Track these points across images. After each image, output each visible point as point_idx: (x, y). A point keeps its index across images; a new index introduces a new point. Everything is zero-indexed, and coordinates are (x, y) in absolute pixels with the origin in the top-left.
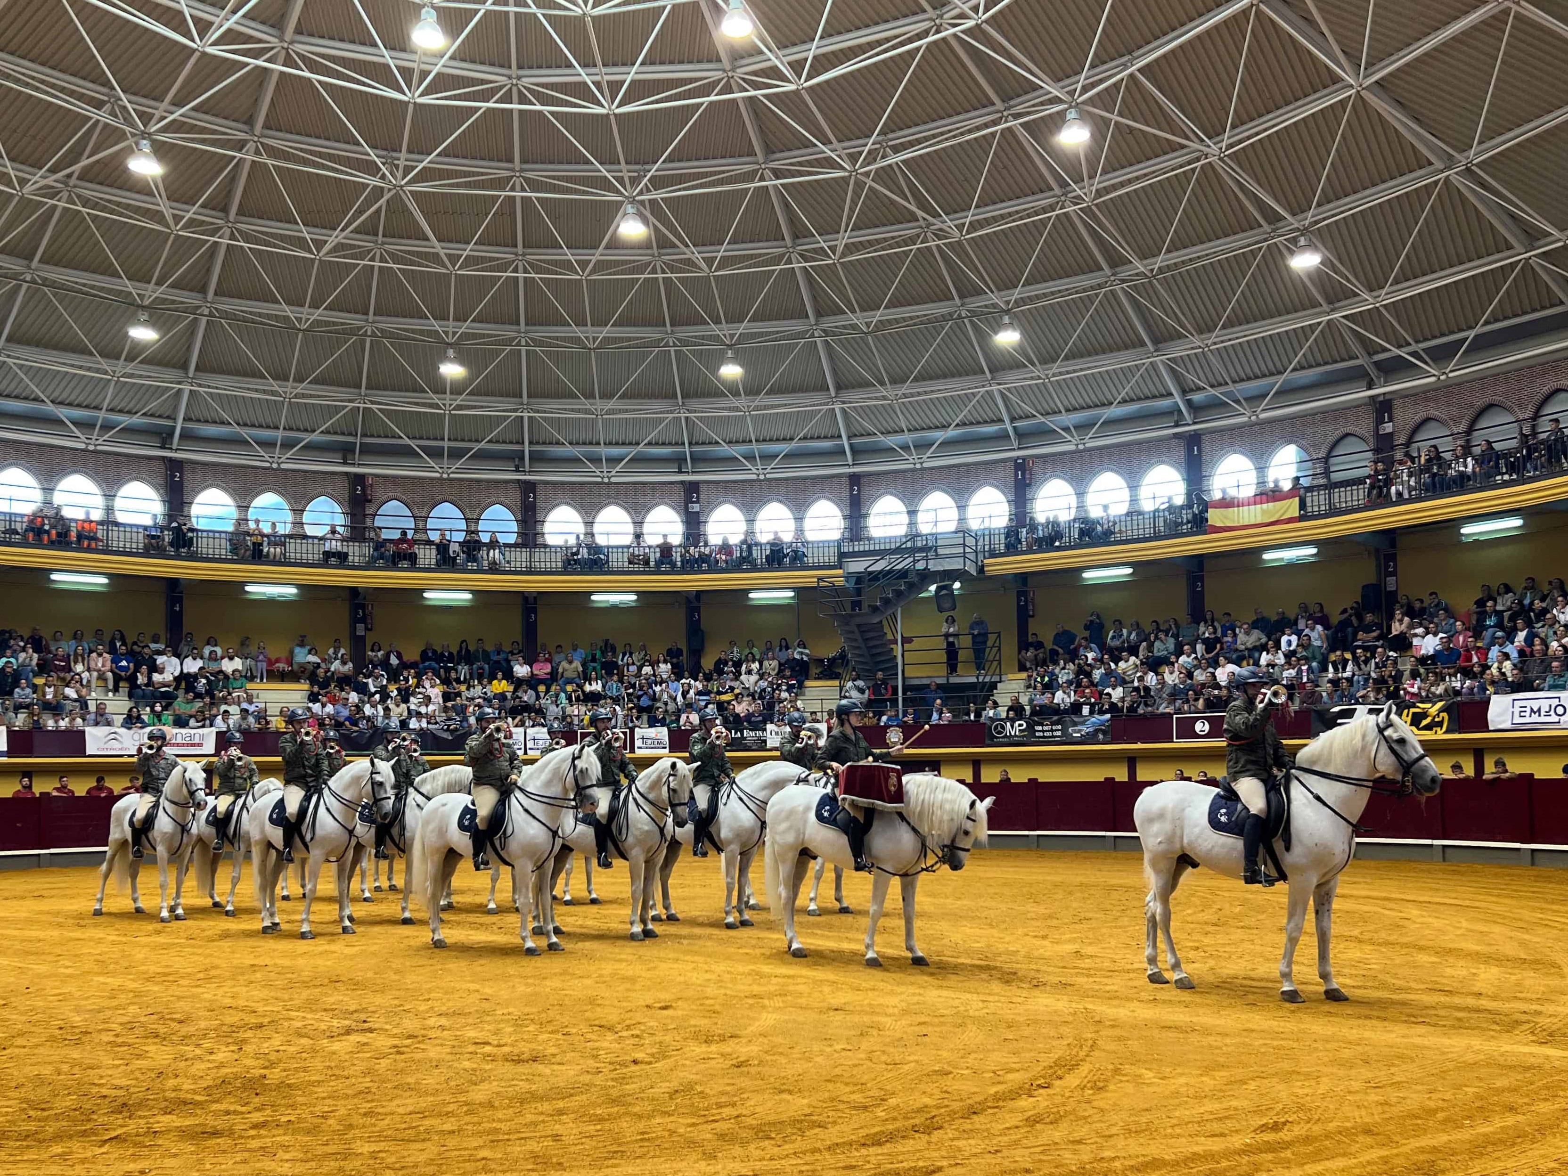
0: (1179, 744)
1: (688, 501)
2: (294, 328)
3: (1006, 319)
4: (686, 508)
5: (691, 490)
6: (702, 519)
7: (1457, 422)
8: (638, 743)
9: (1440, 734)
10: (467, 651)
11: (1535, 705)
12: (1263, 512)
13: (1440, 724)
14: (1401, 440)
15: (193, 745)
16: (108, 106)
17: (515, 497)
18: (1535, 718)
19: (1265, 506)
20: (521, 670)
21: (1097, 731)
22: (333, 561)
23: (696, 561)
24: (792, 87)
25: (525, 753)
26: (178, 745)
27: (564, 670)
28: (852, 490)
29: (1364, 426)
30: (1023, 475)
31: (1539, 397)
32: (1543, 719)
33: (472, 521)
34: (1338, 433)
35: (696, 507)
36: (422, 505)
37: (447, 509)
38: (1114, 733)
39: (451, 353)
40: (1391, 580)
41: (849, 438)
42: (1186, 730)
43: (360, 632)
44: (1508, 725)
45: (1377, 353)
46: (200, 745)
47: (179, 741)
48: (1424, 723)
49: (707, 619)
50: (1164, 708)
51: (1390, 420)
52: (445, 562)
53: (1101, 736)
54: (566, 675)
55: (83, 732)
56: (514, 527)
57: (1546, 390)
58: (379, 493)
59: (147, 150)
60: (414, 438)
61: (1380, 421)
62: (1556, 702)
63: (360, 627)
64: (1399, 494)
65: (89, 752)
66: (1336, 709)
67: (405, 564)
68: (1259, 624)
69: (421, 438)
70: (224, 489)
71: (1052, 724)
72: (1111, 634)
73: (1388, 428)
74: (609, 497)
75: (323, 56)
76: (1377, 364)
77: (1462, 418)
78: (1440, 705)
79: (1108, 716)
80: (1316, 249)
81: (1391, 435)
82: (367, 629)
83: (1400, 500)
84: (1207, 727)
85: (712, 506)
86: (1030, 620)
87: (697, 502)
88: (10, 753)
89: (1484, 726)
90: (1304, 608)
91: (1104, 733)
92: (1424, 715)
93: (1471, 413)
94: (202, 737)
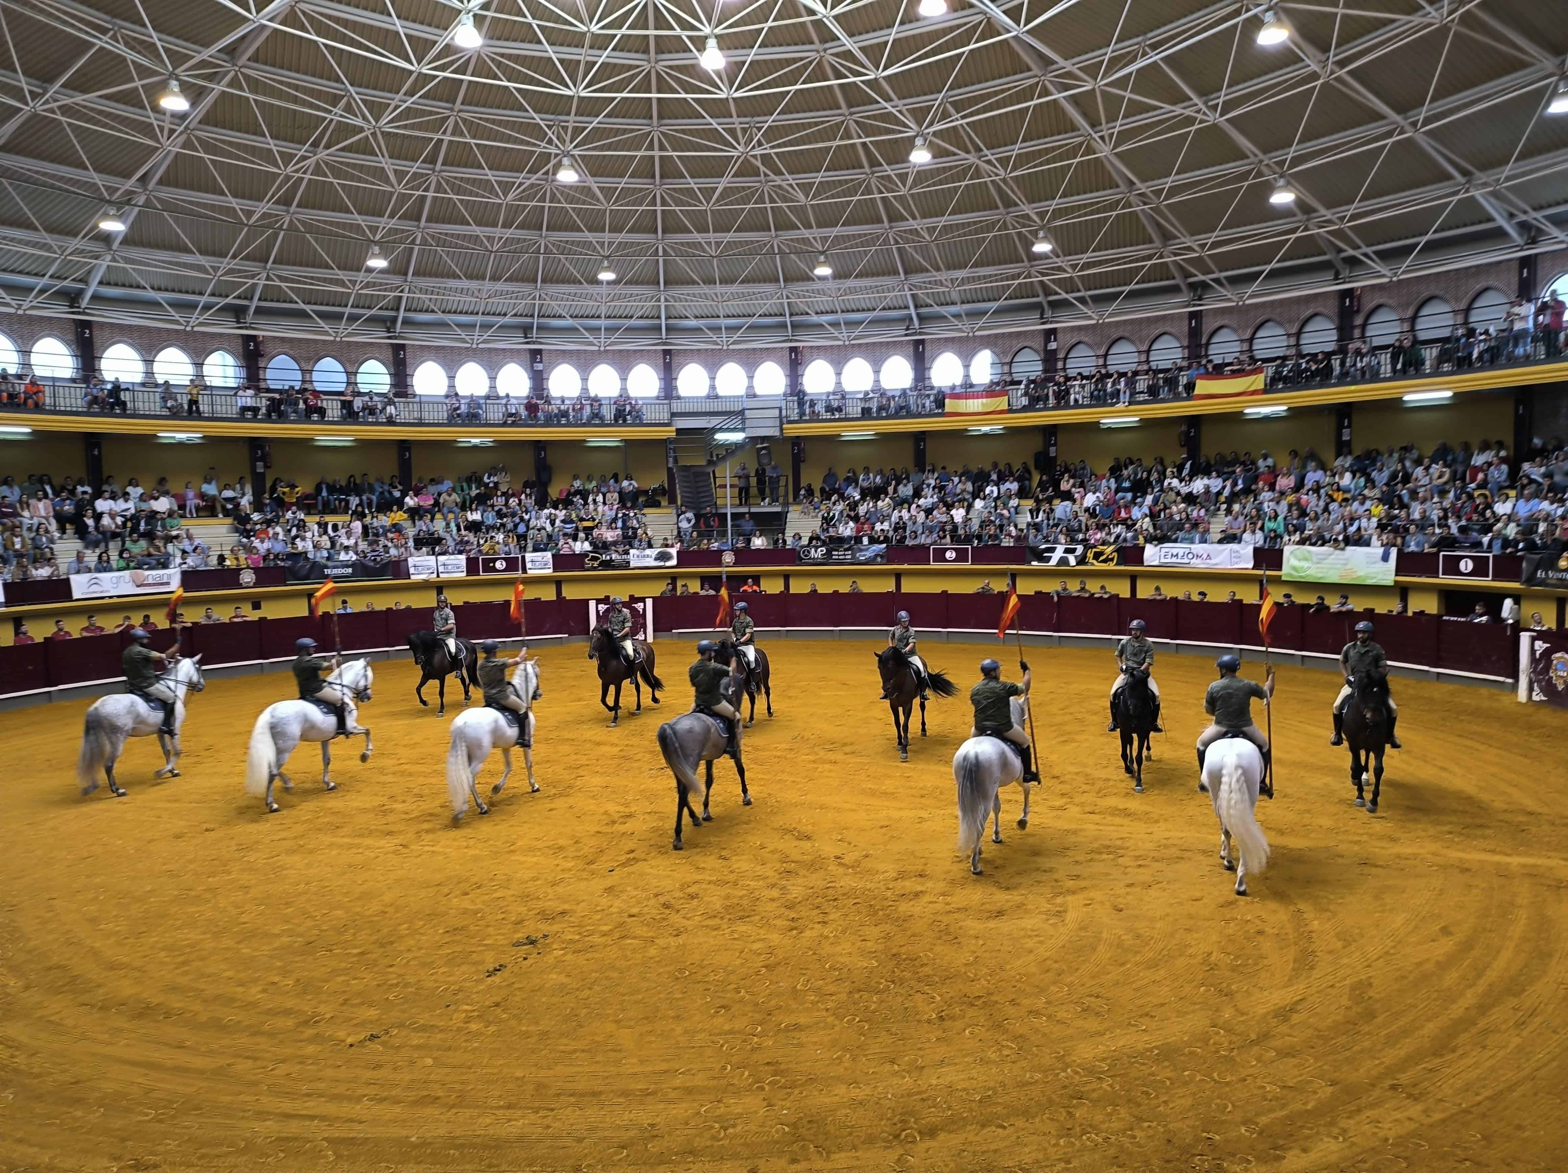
0: (934, 566)
1: (533, 361)
2: (242, 223)
3: (822, 258)
4: (532, 367)
5: (535, 355)
6: (545, 376)
7: (1099, 348)
8: (529, 565)
9: (1111, 566)
10: (355, 483)
11: (1175, 552)
12: (983, 404)
13: (1112, 560)
14: (1061, 355)
15: (162, 584)
16: (111, 33)
17: (389, 354)
18: (1174, 560)
19: (984, 400)
20: (410, 501)
21: (877, 556)
22: (249, 415)
23: (556, 415)
24: (723, 96)
25: (438, 576)
26: (149, 585)
27: (445, 501)
28: (665, 359)
29: (1038, 343)
30: (796, 355)
31: (1152, 337)
32: (1179, 561)
33: (351, 374)
34: (1020, 346)
35: (539, 367)
36: (308, 359)
37: (328, 363)
38: (889, 556)
39: (376, 249)
40: (1052, 449)
41: (666, 319)
42: (940, 556)
43: (260, 470)
44: (1156, 563)
45: (1050, 294)
46: (168, 583)
47: (150, 581)
48: (1101, 558)
49: (552, 458)
50: (923, 540)
51: (1055, 340)
52: (350, 417)
53: (879, 559)
54: (447, 505)
55: (68, 580)
56: (387, 379)
57: (1157, 332)
58: (268, 348)
59: (176, 89)
60: (309, 303)
61: (1047, 341)
62: (1188, 551)
63: (260, 464)
64: (1076, 401)
65: (76, 596)
66: (1043, 547)
67: (315, 417)
68: (966, 474)
69: (315, 304)
70: (131, 345)
71: (846, 550)
72: (861, 477)
73: (1053, 346)
74: (468, 356)
75: (322, 14)
76: (1050, 303)
77: (1102, 345)
78: (1112, 547)
79: (884, 545)
80: (1050, 243)
81: (1055, 350)
82: (266, 467)
83: (1077, 405)
84: (954, 555)
85: (552, 366)
86: (802, 465)
87: (541, 362)
88: (8, 602)
89: (1141, 562)
90: (995, 465)
91: (882, 557)
92: (1101, 553)
93: (1110, 341)
94: (169, 576)
